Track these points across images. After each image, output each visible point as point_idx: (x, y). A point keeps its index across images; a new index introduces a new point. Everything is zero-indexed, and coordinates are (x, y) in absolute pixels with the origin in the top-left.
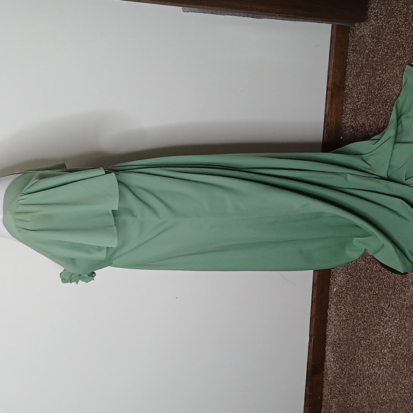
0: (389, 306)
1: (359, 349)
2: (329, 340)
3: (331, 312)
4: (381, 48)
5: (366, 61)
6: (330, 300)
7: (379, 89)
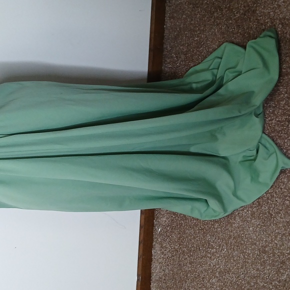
0: (215, 239)
1: (186, 282)
2: (154, 277)
3: (156, 252)
4: (198, 12)
5: (184, 25)
6: (155, 240)
7: (198, 47)
